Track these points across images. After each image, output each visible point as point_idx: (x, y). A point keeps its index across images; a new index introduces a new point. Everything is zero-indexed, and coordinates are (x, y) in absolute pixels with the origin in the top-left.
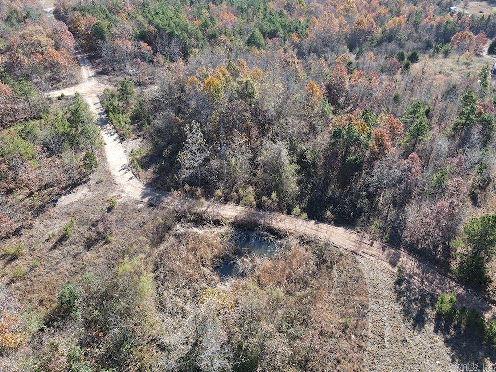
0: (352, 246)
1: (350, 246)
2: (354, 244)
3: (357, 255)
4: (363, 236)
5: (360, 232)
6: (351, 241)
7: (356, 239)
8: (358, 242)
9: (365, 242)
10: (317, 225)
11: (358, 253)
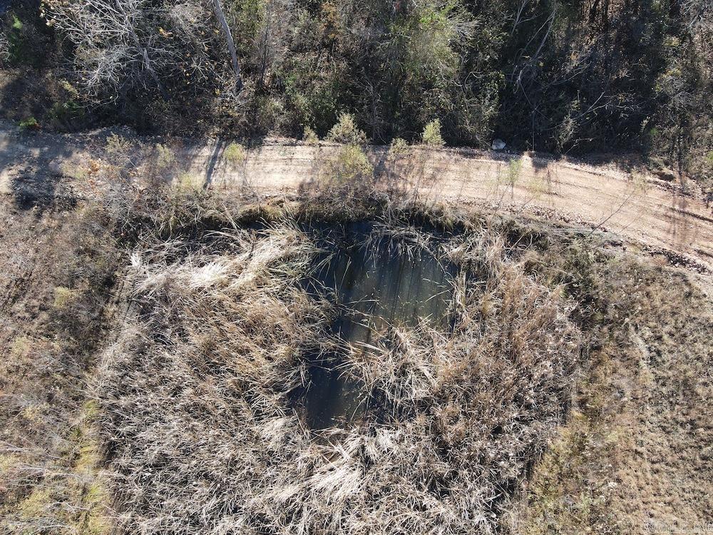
0: (662, 235)
1: (657, 235)
2: (663, 223)
3: (683, 263)
4: (684, 193)
5: (670, 178)
6: (656, 215)
7: (669, 204)
8: (677, 216)
9: (695, 212)
10: (542, 174)
11: (687, 256)
